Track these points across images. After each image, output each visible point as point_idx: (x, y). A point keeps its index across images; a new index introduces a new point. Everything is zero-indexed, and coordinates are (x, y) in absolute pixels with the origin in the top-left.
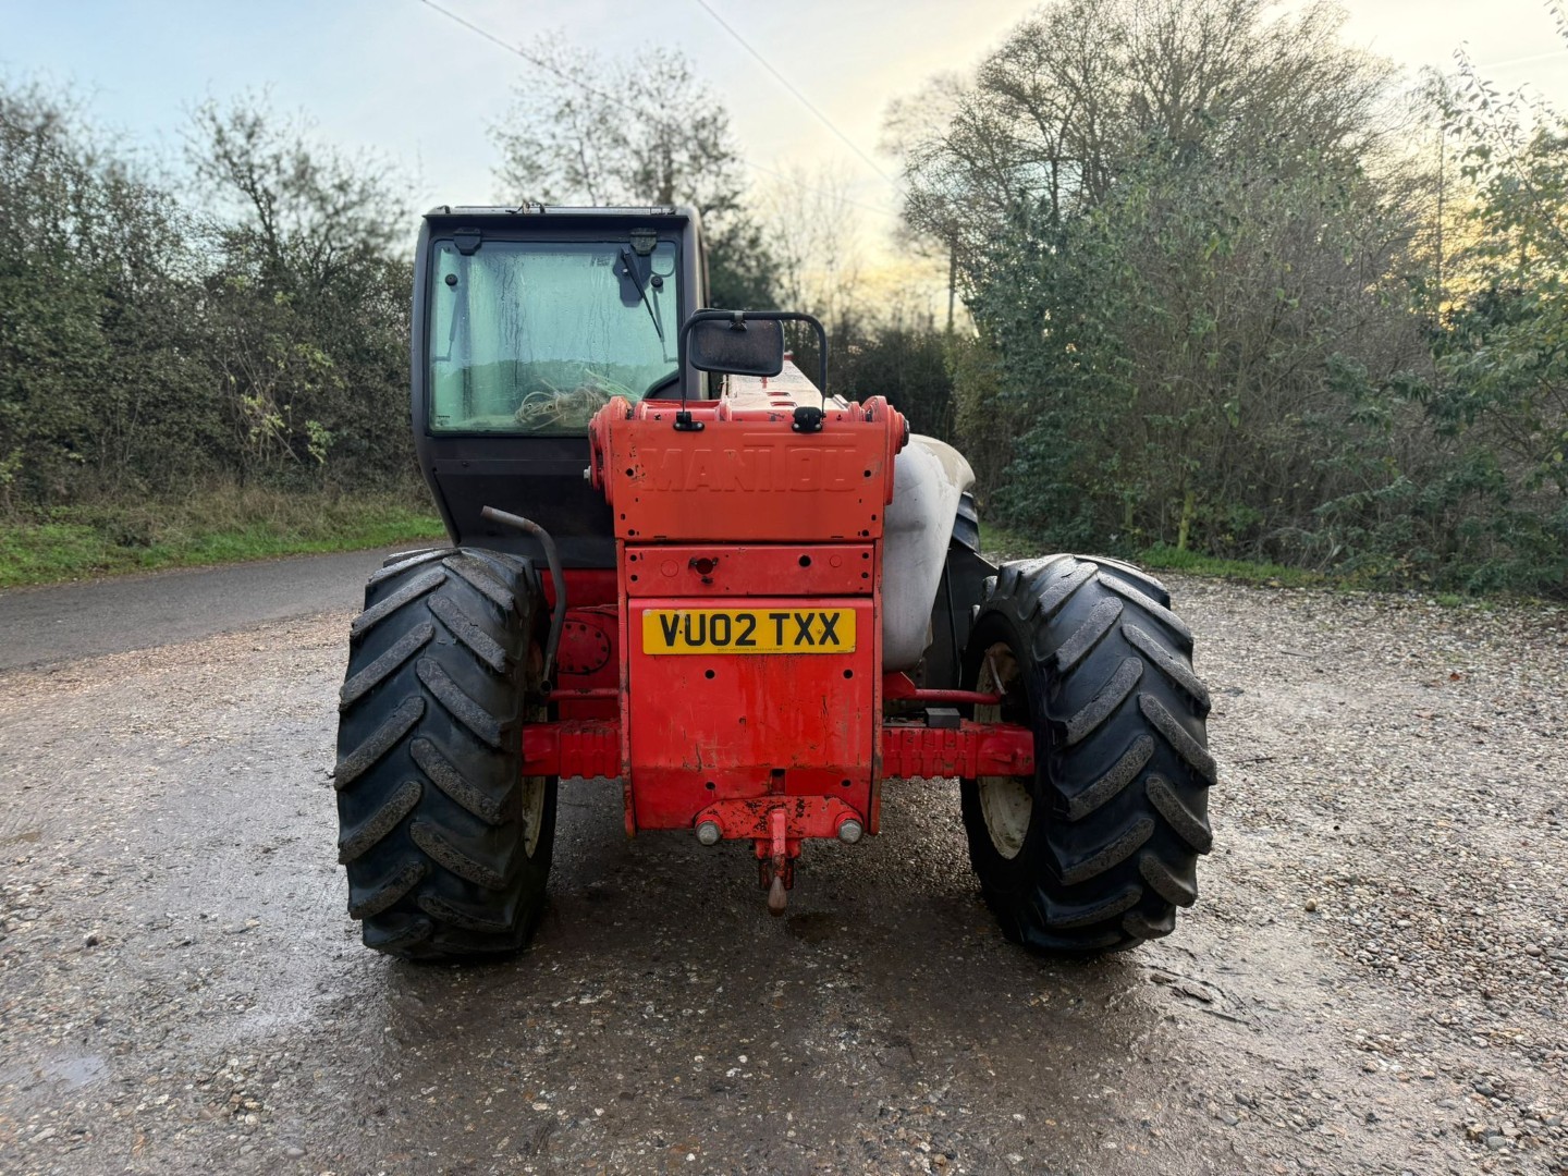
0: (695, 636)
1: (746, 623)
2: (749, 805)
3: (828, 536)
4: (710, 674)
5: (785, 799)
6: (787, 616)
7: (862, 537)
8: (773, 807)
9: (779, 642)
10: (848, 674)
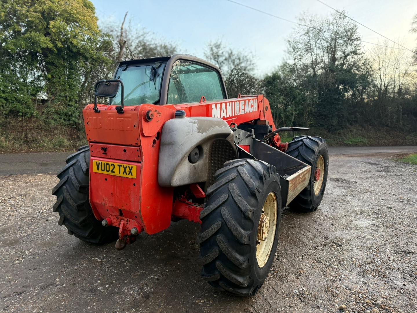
0: (103, 169)
1: (113, 166)
2: (117, 218)
3: (129, 144)
4: (106, 179)
5: (124, 218)
6: (121, 166)
7: (136, 145)
8: (122, 220)
9: (120, 173)
10: (134, 185)
